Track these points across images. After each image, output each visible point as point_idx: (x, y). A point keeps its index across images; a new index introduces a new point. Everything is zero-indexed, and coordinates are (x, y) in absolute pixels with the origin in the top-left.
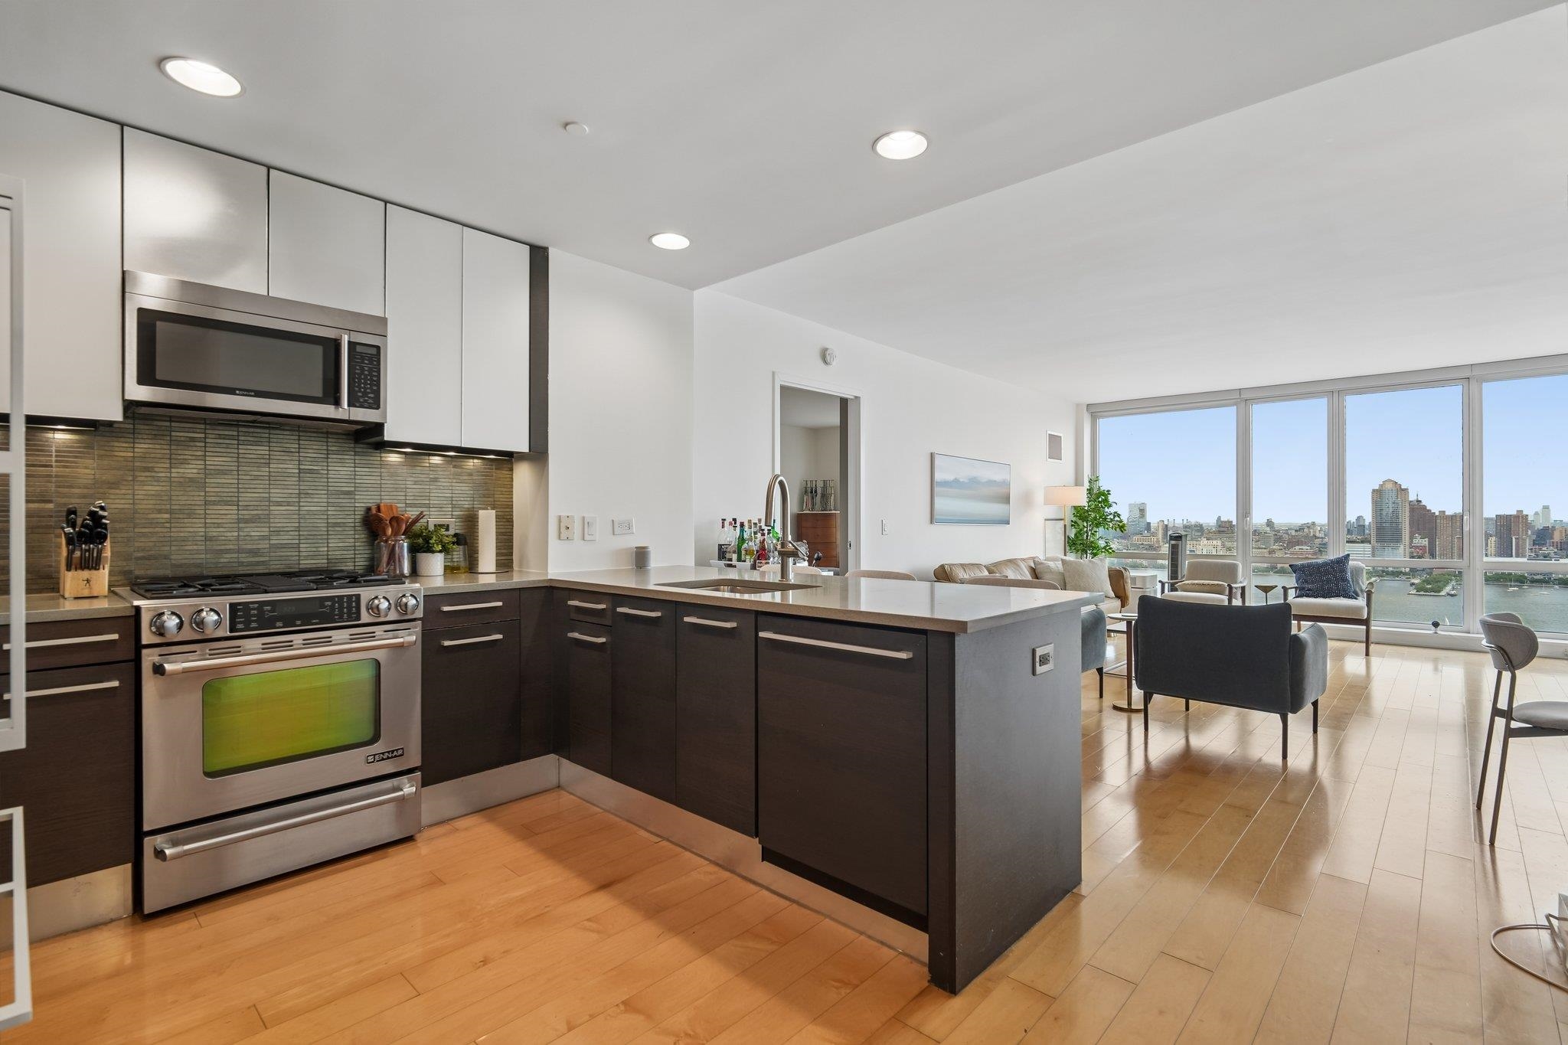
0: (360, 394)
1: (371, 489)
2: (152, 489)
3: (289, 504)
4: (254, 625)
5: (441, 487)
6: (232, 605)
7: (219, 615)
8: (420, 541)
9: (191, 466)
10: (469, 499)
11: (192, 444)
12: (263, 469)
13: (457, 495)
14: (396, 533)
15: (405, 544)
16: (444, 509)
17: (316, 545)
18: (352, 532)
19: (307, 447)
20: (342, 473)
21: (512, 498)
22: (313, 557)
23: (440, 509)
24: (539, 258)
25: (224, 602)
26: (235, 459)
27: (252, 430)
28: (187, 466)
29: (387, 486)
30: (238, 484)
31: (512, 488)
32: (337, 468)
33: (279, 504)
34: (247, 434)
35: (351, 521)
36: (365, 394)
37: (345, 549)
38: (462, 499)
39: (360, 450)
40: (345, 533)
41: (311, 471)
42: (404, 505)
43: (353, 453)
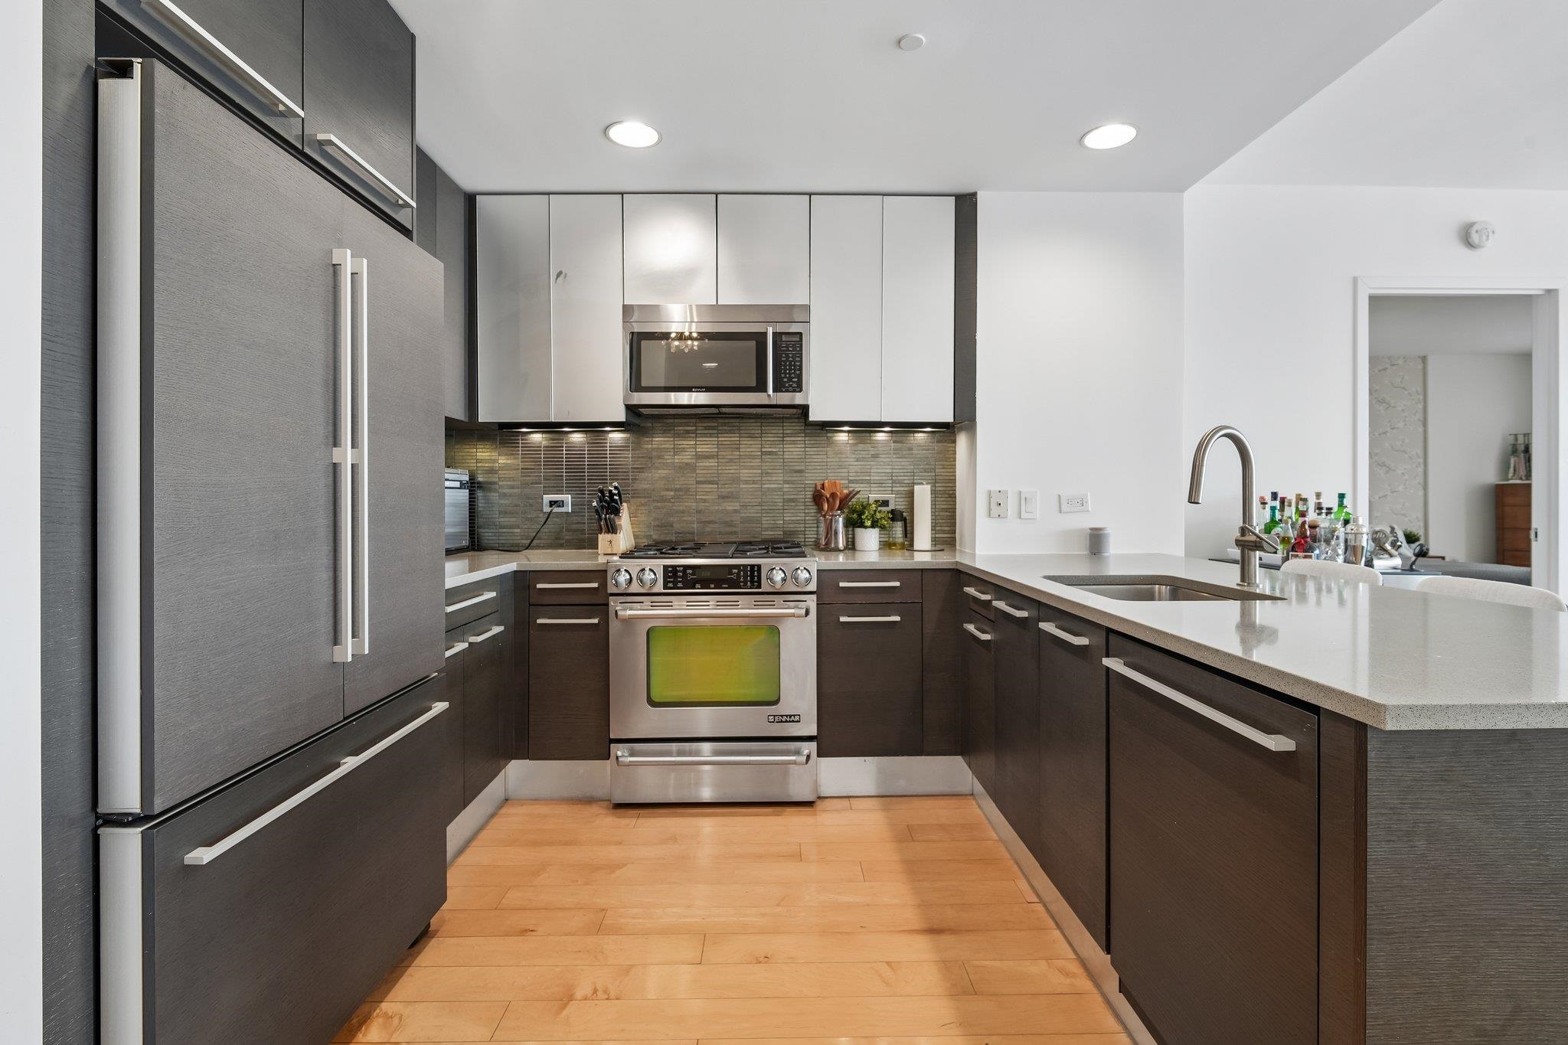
0: (786, 380)
1: (819, 467)
2: (663, 472)
3: (754, 482)
4: (680, 585)
5: (882, 463)
6: (665, 567)
7: (655, 574)
8: (855, 516)
9: (688, 453)
10: (909, 474)
11: (687, 435)
12: (734, 453)
13: (897, 471)
14: (831, 508)
15: (841, 519)
16: (884, 485)
17: (775, 519)
18: (803, 508)
19: (768, 432)
20: (794, 453)
21: (955, 472)
22: (772, 529)
23: (881, 485)
24: (966, 207)
25: (659, 564)
26: (716, 446)
27: (727, 421)
28: (684, 453)
29: (832, 464)
30: (718, 466)
31: (955, 461)
32: (790, 450)
33: (746, 482)
34: (724, 424)
35: (801, 496)
36: (790, 379)
37: (797, 522)
38: (902, 474)
39: (808, 431)
40: (798, 507)
41: (770, 453)
42: (847, 482)
43: (803, 435)
